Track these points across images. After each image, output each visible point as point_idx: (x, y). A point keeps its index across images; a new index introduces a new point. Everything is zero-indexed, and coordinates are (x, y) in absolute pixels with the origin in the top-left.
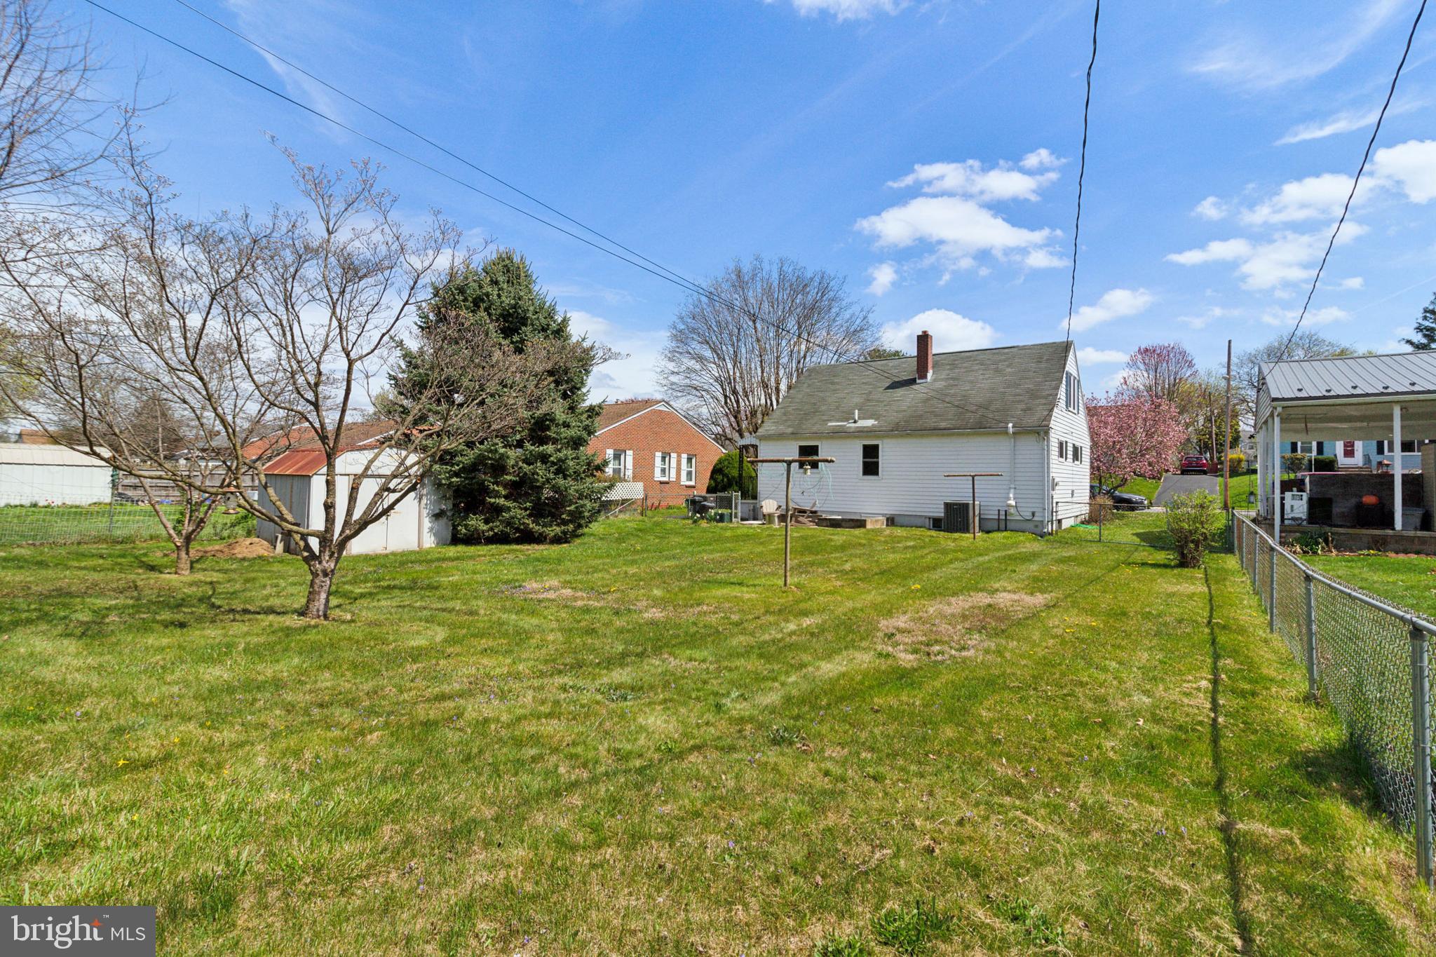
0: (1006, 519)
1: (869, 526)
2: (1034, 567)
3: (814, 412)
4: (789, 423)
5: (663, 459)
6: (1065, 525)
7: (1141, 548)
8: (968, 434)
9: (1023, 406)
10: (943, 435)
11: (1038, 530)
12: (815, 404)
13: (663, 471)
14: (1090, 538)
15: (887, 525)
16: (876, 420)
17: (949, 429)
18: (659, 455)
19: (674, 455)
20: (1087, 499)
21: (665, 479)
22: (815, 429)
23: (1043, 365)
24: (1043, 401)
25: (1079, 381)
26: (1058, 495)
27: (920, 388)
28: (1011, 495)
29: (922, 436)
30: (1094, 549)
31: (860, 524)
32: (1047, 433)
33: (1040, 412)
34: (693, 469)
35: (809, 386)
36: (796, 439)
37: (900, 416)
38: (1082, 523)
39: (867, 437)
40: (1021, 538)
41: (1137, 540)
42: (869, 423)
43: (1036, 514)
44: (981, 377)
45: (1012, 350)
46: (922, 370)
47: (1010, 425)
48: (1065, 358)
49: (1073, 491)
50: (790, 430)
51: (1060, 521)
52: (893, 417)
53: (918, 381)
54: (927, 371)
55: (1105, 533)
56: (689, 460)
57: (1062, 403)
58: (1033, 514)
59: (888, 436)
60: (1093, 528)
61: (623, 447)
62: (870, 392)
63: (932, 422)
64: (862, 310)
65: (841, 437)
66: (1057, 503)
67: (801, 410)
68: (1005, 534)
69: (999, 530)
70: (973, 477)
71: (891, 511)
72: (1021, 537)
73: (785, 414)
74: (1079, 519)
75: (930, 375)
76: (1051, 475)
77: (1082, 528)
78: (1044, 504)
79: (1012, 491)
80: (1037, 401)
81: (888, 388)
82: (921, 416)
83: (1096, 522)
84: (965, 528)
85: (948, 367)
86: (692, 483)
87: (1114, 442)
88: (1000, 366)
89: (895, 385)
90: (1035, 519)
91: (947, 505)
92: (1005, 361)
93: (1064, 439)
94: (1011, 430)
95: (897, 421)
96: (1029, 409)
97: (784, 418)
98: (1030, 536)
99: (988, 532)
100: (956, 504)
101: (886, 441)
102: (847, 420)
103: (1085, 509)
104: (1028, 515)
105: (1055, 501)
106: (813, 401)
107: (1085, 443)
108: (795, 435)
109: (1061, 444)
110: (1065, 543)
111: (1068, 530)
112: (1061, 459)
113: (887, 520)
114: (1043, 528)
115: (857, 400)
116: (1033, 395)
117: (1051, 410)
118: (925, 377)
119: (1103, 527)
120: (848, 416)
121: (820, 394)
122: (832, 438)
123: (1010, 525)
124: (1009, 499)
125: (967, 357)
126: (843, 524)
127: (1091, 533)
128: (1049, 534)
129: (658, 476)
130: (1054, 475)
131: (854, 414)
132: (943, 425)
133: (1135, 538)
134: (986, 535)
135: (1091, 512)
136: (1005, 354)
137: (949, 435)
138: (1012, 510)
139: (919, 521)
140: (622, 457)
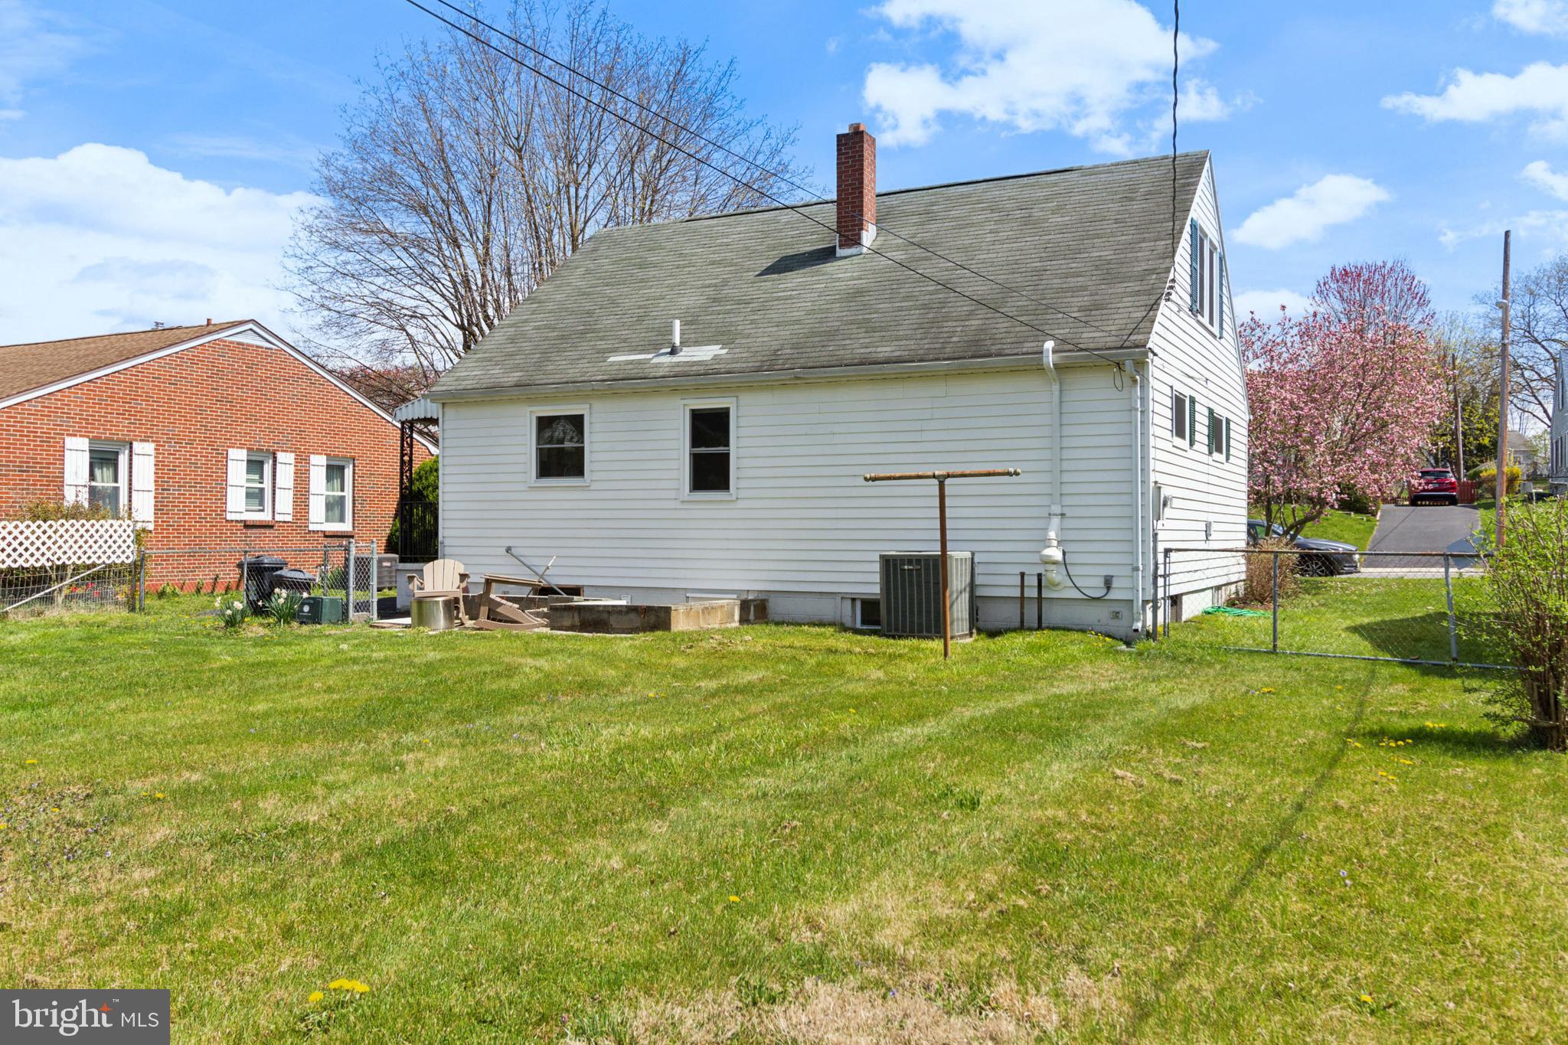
0: (1040, 598)
1: (681, 623)
2: (1059, 772)
3: (584, 333)
4: (518, 360)
5: (255, 466)
6: (1192, 608)
7: (1385, 671)
8: (947, 376)
9: (1085, 300)
10: (885, 379)
11: (1119, 627)
12: (590, 313)
13: (255, 496)
14: (1247, 642)
15: (744, 620)
16: (724, 345)
17: (899, 361)
18: (237, 458)
19: (286, 458)
20: (1240, 540)
21: (265, 516)
22: (573, 373)
23: (1136, 206)
24: (1134, 286)
25: (1221, 259)
26: (1171, 530)
27: (843, 271)
28: (1052, 535)
29: (833, 383)
30: (1262, 675)
31: (654, 619)
32: (1141, 365)
33: (1127, 311)
34: (348, 493)
35: (588, 272)
36: (531, 400)
37: (785, 333)
38: (1231, 603)
39: (699, 390)
40: (1074, 649)
41: (1365, 647)
42: (706, 353)
43: (1115, 584)
44: (989, 238)
45: (1067, 175)
46: (849, 228)
47: (1049, 345)
48: (1190, 189)
49: (1208, 525)
50: (515, 377)
51: (1176, 600)
52: (766, 337)
53: (840, 252)
54: (860, 227)
55: (1285, 627)
56: (335, 471)
57: (1182, 293)
58: (1108, 583)
59: (750, 387)
60: (1257, 617)
61: (122, 432)
62: (725, 283)
63: (857, 346)
64: (768, 136)
65: (636, 393)
66: (1167, 551)
67: (554, 329)
68: (1034, 638)
69: (1022, 627)
70: (941, 480)
71: (754, 583)
72: (1074, 645)
73: (512, 340)
74: (1224, 595)
75: (869, 235)
76: (1153, 477)
77: (1229, 617)
78: (1133, 553)
79: (1056, 521)
80: (1119, 288)
81: (771, 270)
82: (832, 334)
83: (1262, 600)
84: (934, 625)
85: (915, 219)
86: (346, 527)
87: (1299, 418)
88: (1037, 213)
89: (785, 265)
90: (1114, 595)
91: (890, 565)
92: (1047, 200)
93: (1187, 392)
94: (1050, 359)
95: (775, 345)
96: (1097, 306)
97: (511, 348)
98: (1100, 643)
99: (993, 634)
100: (910, 560)
101: (746, 398)
102: (654, 347)
103: (1235, 570)
104: (1093, 585)
105: (1161, 547)
106: (588, 306)
107: (1238, 414)
108: (523, 391)
109: (1179, 402)
110: (1184, 659)
111: (1196, 623)
112: (1178, 441)
113: (745, 605)
114: (1133, 620)
115: (691, 300)
116: (1110, 273)
117: (1154, 307)
118: (856, 241)
119: (1280, 614)
120: (660, 341)
121: (608, 291)
122: (616, 394)
123: (1052, 614)
124: (1045, 542)
125: (963, 196)
126: (613, 621)
127: (1251, 631)
128: (1148, 635)
129: (237, 506)
130: (1161, 479)
131: (671, 332)
132: (885, 351)
133: (1356, 638)
134: (984, 643)
135: (1250, 578)
136: (1048, 185)
137: (898, 378)
138: (1055, 575)
139: (827, 609)
140: (123, 460)
